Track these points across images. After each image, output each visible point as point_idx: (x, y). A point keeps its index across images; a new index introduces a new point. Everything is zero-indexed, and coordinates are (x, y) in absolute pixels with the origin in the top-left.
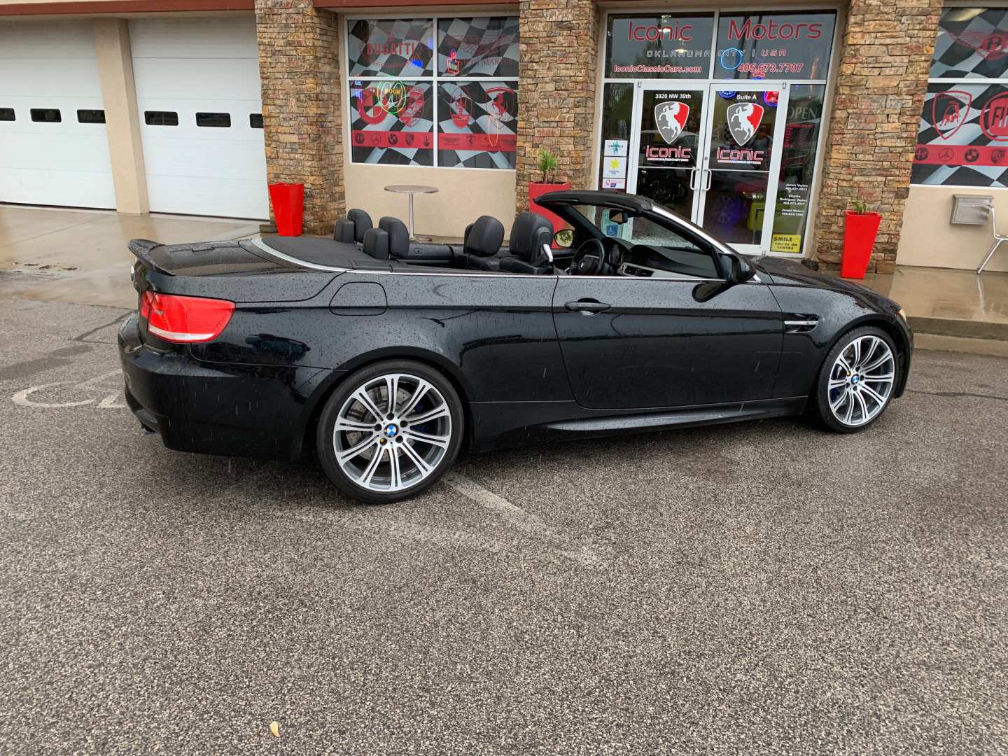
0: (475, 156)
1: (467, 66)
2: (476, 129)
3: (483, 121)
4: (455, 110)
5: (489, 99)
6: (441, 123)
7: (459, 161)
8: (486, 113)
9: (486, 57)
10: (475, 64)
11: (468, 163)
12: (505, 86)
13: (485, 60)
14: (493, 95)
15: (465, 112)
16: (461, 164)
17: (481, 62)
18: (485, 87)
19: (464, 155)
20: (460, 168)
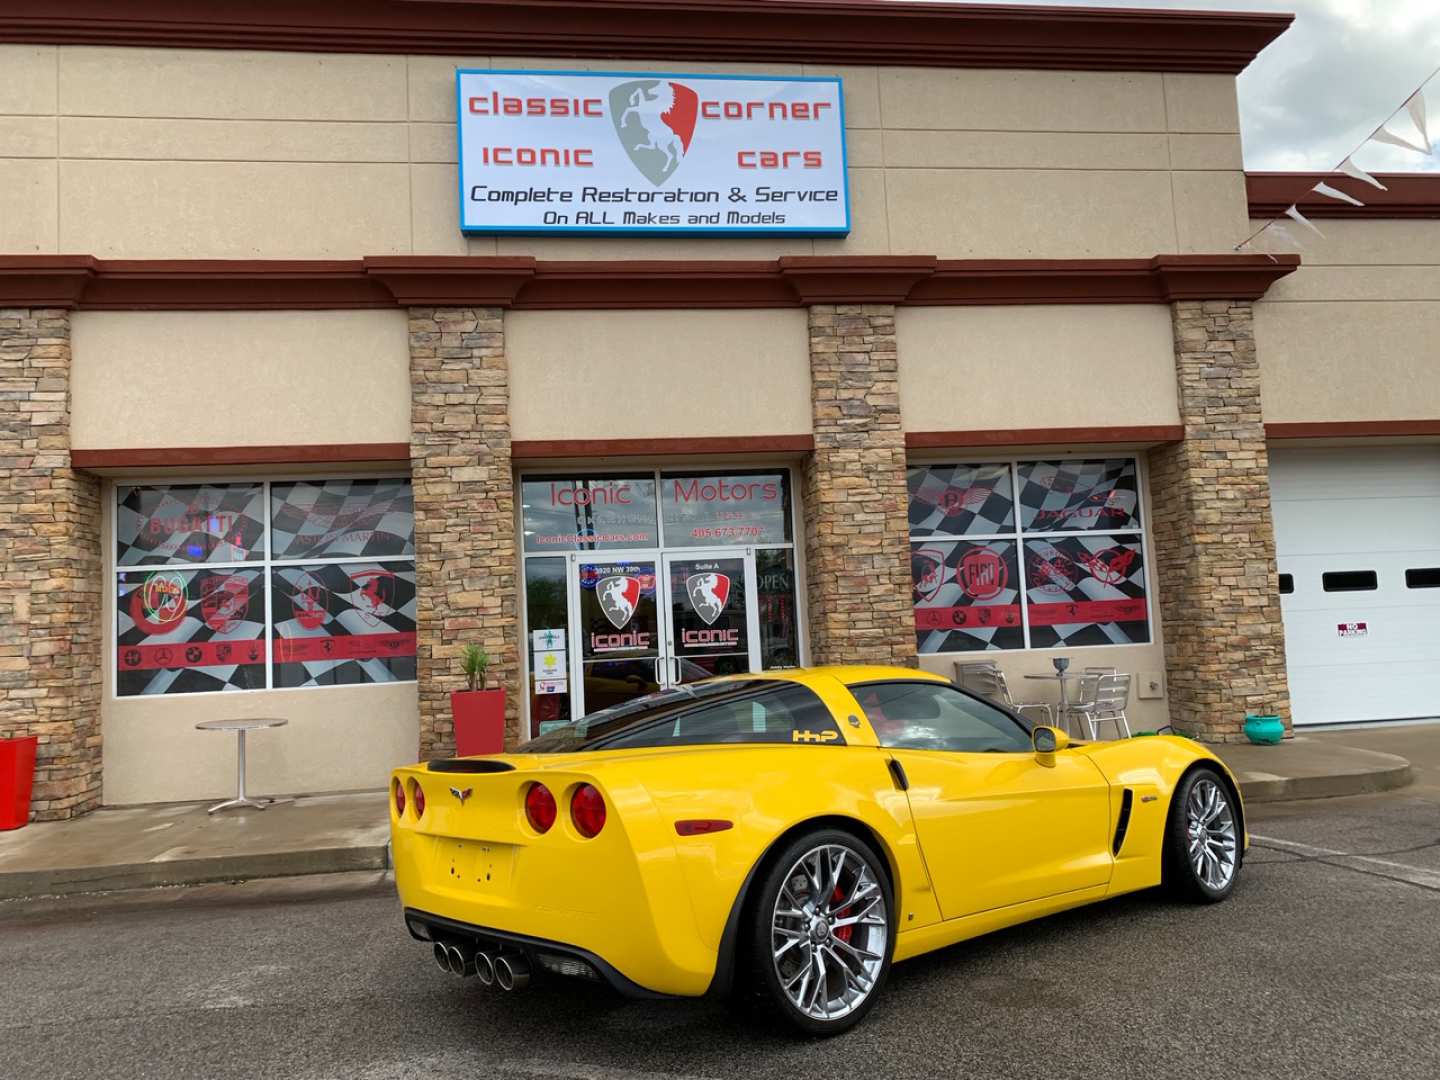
0: (335, 669)
1: (318, 544)
2: (337, 629)
3: (347, 618)
4: (301, 606)
5: (356, 587)
6: (277, 625)
7: (307, 677)
8: (351, 606)
9: (347, 532)
10: (332, 541)
11: (322, 680)
12: (380, 568)
13: (348, 535)
14: (361, 582)
15: (317, 607)
16: (313, 681)
17: (340, 539)
18: (349, 571)
19: (316, 667)
20: (310, 688)
